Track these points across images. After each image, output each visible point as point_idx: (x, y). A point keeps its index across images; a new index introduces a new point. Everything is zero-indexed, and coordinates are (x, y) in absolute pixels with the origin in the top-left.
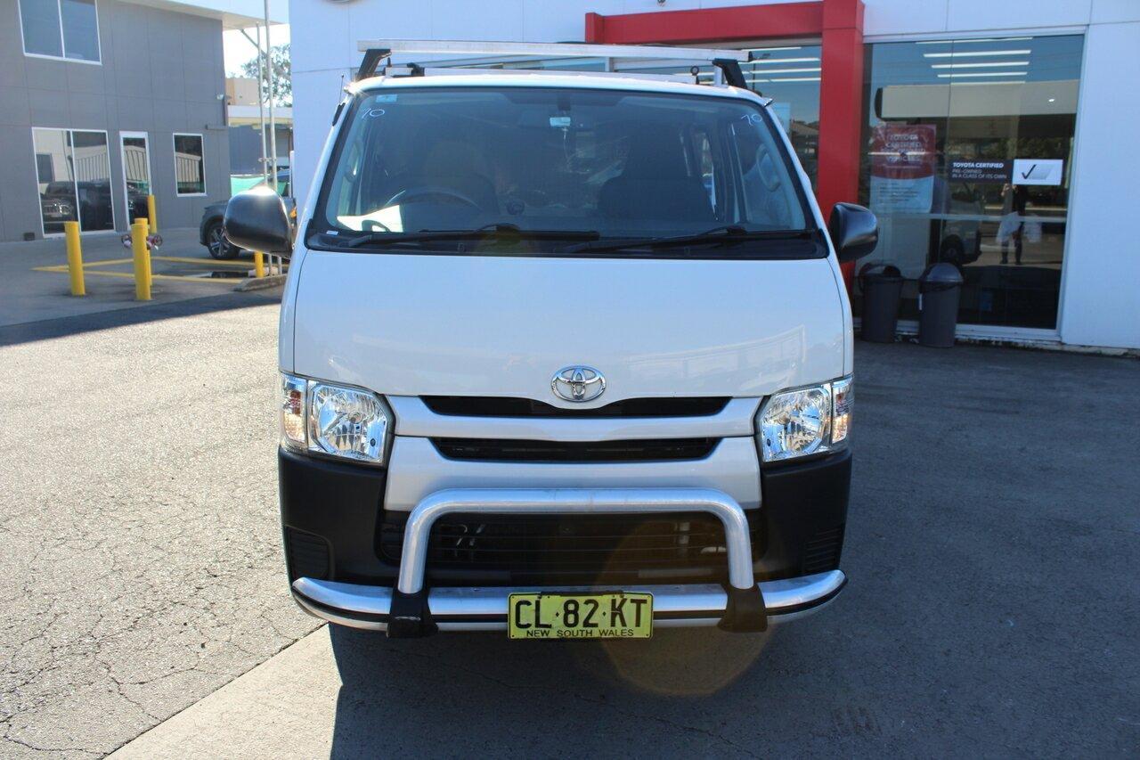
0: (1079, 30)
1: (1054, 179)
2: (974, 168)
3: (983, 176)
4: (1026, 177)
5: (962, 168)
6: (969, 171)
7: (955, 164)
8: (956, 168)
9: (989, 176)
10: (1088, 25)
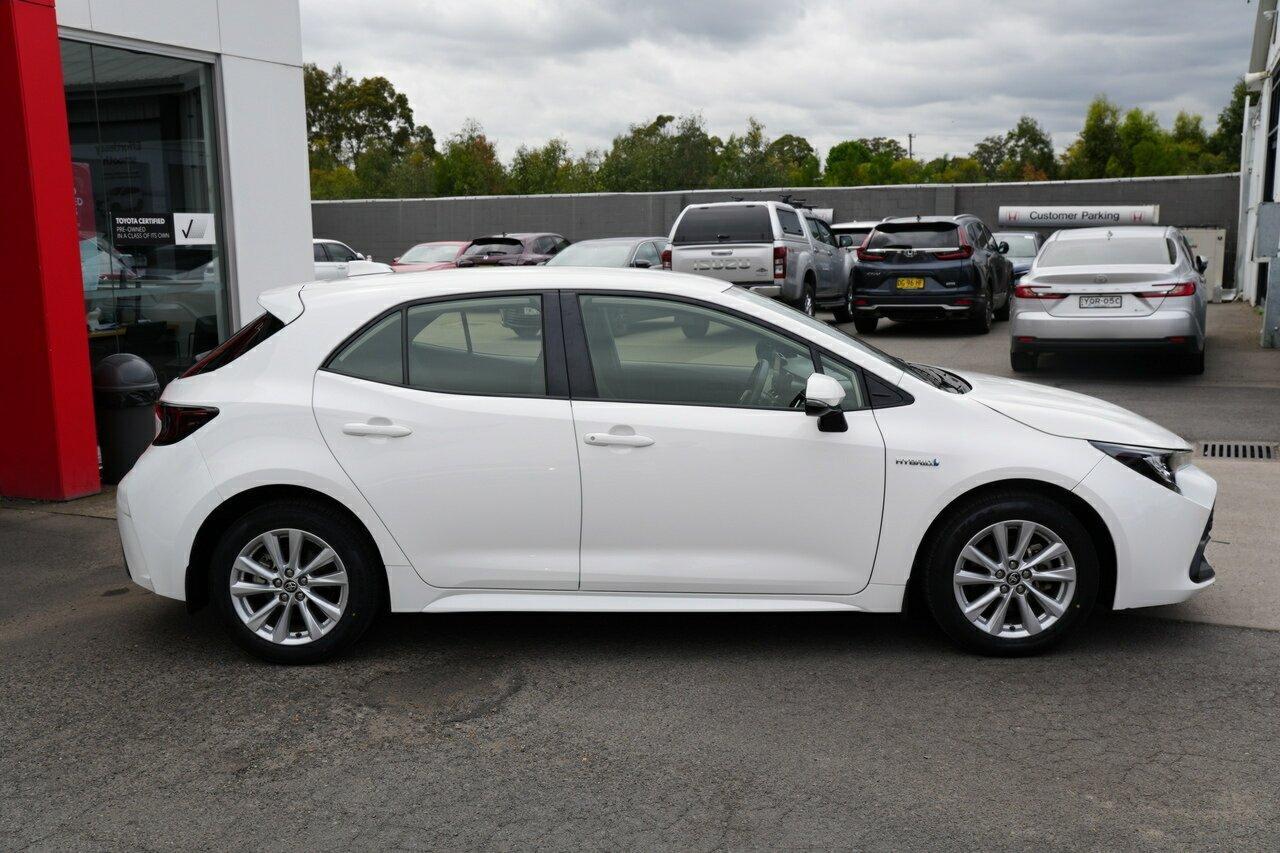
0: (210, 60)
1: (209, 238)
2: (136, 225)
3: (148, 235)
4: (186, 236)
5: (126, 226)
6: (134, 229)
7: (119, 220)
8: (120, 225)
9: (153, 235)
10: (218, 55)
